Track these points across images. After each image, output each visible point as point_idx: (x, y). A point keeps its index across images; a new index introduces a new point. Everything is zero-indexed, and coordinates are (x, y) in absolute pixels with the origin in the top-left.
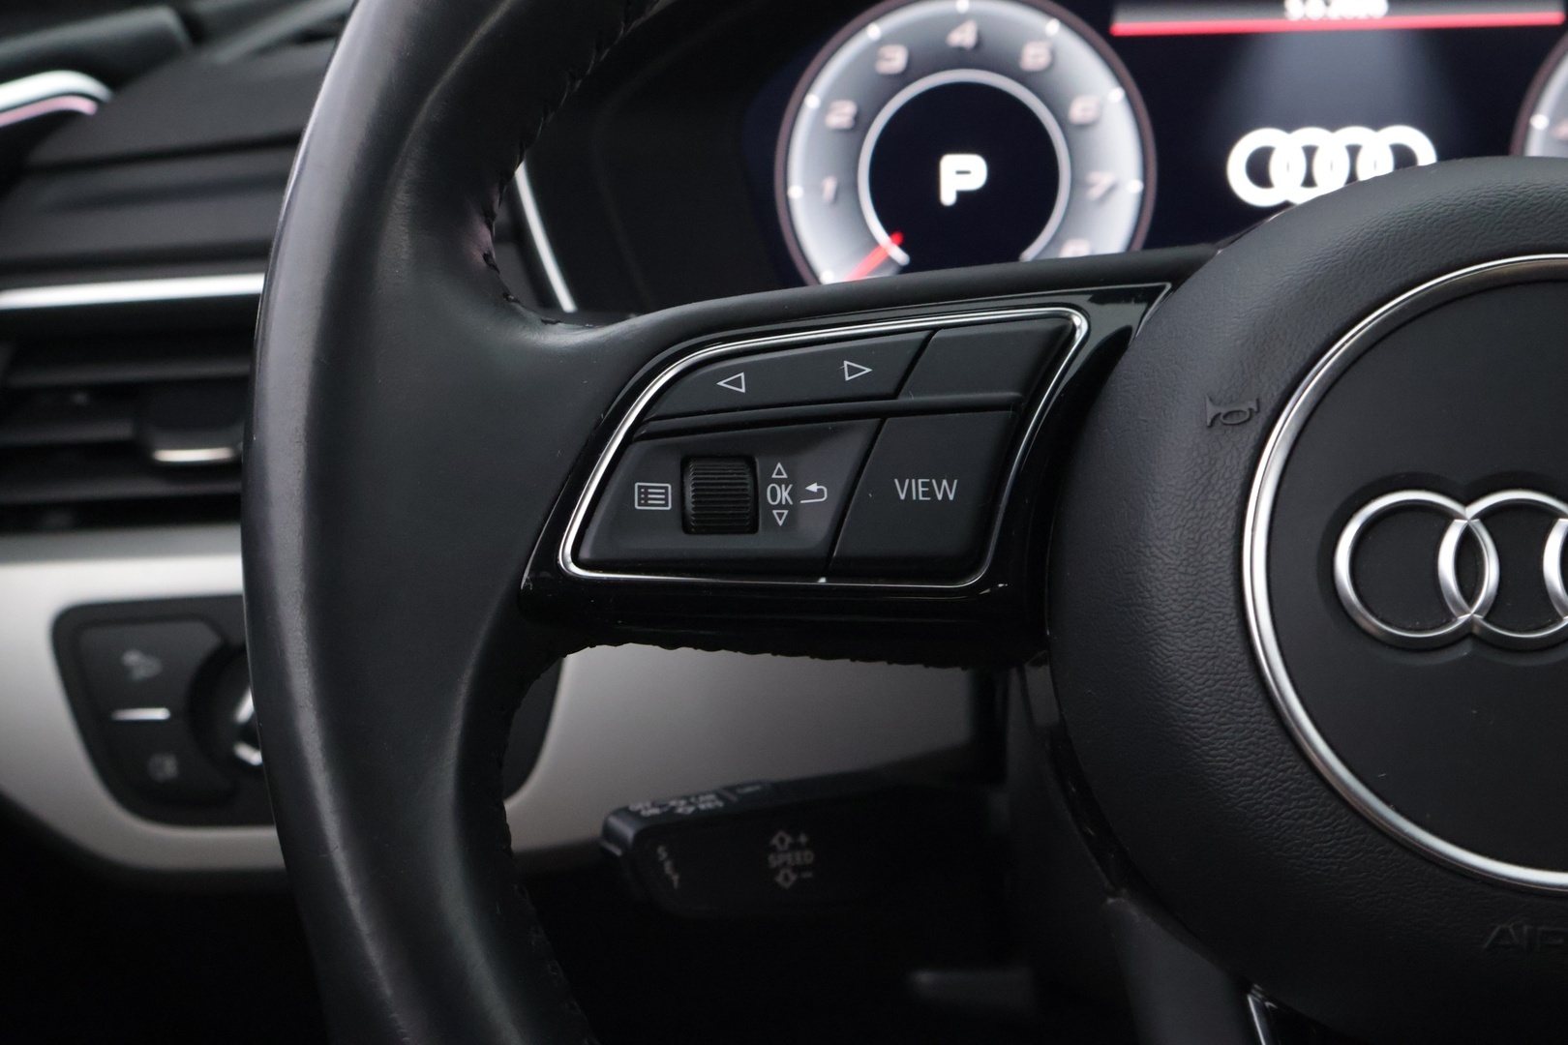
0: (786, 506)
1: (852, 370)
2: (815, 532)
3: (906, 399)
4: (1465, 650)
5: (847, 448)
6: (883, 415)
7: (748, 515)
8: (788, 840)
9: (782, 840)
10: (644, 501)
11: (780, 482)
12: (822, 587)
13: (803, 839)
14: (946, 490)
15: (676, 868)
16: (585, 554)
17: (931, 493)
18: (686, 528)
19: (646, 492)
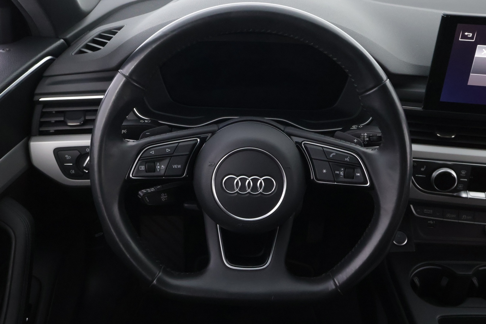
0: (159, 169)
1: (168, 150)
2: (162, 172)
3: (175, 154)
4: (236, 194)
5: (167, 161)
6: (171, 157)
7: (154, 170)
8: (164, 194)
9: (163, 195)
10: (141, 168)
11: (158, 165)
12: (164, 179)
13: (166, 194)
14: (179, 166)
15: (148, 199)
16: (133, 175)
17: (177, 167)
18: (146, 172)
19: (141, 167)
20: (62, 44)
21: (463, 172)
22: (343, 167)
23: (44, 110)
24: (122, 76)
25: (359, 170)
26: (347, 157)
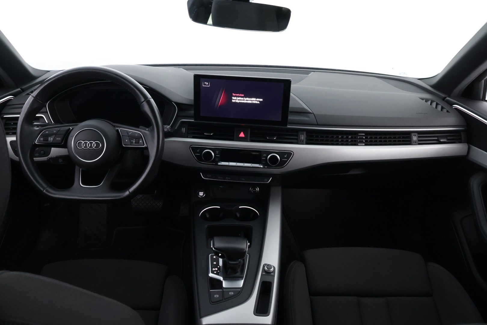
1: (55, 132)
2: (51, 141)
3: (58, 133)
4: (82, 149)
5: (53, 136)
6: (56, 135)
7: (48, 140)
9: (60, 159)
10: (41, 140)
11: (50, 138)
14: (60, 139)
15: (52, 161)
16: (37, 143)
18: (44, 141)
20: (19, 91)
21: (217, 152)
22: (134, 138)
23: (6, 122)
24: (32, 97)
25: (141, 139)
26: (136, 134)
